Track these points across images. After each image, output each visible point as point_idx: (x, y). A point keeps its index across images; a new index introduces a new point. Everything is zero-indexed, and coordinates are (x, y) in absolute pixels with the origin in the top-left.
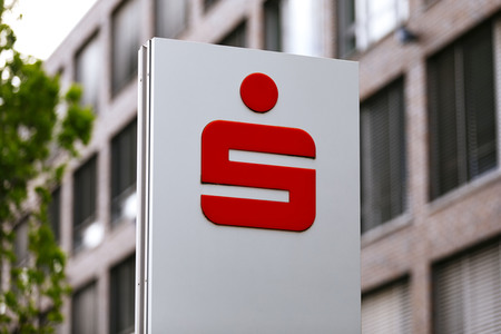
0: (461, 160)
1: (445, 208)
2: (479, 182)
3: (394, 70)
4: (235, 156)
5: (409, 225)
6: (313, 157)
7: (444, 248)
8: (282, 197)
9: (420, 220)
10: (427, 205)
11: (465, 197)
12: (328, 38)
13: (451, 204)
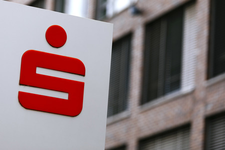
0: (160, 84)
1: (150, 109)
2: (170, 96)
3: (126, 29)
4: (40, 71)
5: (128, 118)
6: (84, 75)
7: (147, 132)
8: (64, 96)
9: (134, 115)
10: (139, 107)
11: (162, 104)
12: (90, 8)
13: (153, 108)
